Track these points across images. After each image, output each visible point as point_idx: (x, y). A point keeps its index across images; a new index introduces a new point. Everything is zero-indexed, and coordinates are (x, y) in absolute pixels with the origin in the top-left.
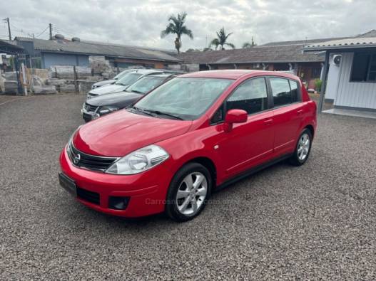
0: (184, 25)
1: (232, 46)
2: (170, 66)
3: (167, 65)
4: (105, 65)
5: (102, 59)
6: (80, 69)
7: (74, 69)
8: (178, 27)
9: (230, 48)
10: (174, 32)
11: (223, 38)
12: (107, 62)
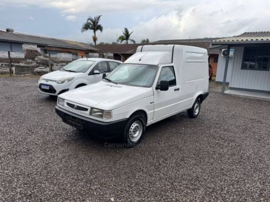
0: (99, 24)
1: (134, 41)
2: (90, 54)
3: (88, 53)
4: (37, 51)
5: (35, 47)
6: (14, 55)
7: (9, 54)
8: (94, 25)
9: (133, 43)
10: (91, 29)
11: (127, 35)
12: (39, 50)
